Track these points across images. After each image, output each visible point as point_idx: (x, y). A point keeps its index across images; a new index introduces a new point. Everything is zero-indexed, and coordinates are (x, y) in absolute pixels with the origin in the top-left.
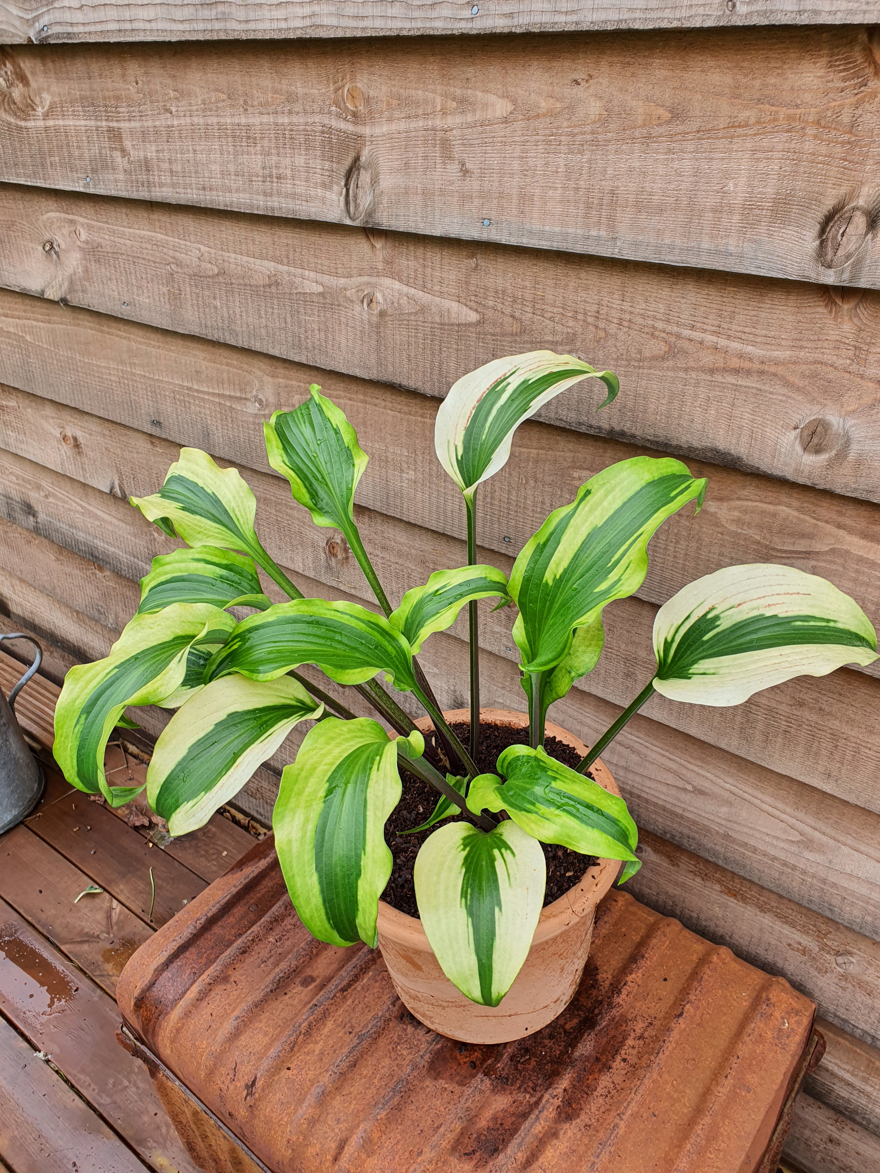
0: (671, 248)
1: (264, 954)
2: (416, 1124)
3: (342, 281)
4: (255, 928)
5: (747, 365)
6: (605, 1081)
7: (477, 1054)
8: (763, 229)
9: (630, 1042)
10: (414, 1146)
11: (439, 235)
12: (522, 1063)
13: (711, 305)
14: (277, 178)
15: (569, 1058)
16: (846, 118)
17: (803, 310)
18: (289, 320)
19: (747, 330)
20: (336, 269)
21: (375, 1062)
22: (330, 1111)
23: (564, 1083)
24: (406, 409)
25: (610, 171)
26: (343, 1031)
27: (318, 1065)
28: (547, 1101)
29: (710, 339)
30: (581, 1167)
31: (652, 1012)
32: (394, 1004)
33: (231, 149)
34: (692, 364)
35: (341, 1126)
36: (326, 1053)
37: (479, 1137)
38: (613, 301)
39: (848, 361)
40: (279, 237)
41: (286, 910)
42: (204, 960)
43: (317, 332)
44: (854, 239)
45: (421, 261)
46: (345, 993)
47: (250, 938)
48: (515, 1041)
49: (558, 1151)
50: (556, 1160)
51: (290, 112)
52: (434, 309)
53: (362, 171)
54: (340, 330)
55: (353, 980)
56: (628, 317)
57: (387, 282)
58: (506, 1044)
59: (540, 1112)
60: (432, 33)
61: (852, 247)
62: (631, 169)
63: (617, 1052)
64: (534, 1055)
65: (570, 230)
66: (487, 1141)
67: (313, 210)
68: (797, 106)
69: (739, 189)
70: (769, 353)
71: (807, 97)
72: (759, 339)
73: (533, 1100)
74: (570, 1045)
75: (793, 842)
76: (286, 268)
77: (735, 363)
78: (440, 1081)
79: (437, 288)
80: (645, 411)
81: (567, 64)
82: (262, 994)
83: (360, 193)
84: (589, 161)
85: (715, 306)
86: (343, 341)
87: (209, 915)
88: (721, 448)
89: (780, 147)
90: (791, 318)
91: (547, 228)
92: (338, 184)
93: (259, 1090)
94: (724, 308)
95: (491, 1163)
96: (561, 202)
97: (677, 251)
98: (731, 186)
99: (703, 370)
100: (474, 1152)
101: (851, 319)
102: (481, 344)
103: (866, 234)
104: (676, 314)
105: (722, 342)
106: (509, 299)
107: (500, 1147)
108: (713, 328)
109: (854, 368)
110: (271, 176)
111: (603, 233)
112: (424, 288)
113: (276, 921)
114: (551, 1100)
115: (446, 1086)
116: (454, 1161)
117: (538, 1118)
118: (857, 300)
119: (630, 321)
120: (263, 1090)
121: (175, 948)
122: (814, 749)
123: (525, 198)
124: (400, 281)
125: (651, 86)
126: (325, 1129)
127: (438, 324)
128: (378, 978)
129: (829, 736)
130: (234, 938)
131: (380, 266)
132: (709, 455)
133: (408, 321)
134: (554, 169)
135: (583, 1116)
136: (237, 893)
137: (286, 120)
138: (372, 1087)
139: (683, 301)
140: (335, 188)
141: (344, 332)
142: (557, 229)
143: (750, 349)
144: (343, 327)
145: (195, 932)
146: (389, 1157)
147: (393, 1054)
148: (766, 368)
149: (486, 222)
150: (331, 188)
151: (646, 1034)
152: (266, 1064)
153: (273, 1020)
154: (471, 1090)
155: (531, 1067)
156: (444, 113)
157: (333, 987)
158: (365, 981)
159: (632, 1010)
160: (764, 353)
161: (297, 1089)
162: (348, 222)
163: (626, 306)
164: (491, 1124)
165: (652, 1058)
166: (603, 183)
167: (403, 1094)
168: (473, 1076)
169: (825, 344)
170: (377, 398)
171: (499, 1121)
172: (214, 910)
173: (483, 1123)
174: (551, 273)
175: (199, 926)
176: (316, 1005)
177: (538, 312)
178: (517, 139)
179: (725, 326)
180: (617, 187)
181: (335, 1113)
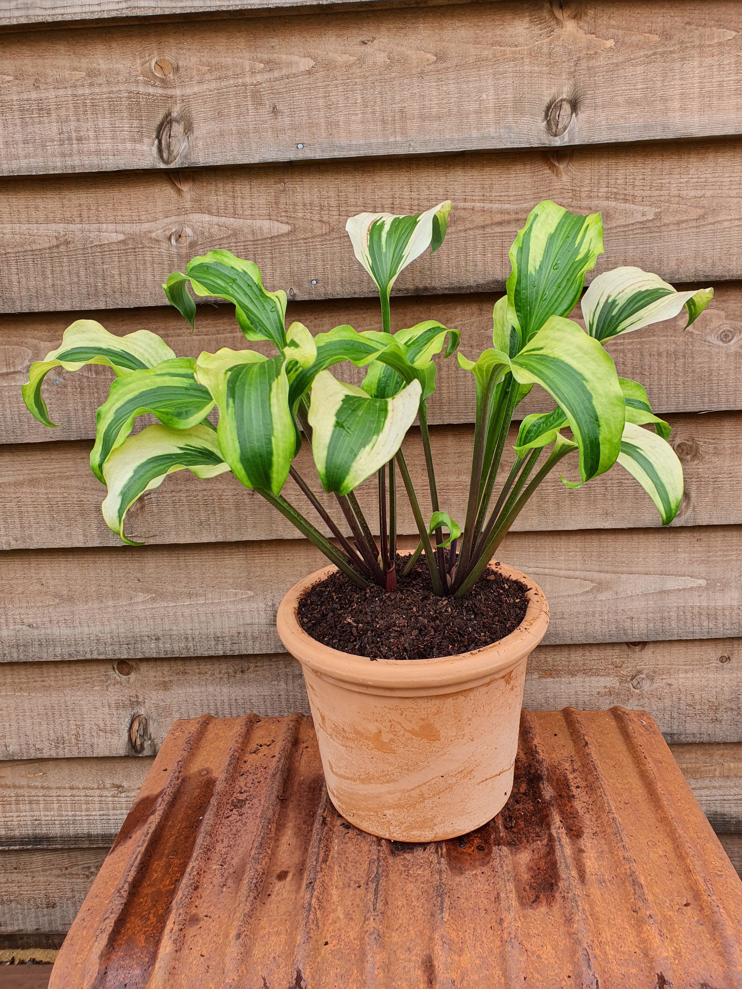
0: (451, 141)
1: (217, 880)
2: (477, 909)
3: (146, 226)
4: (193, 864)
5: (507, 217)
6: (578, 805)
7: (477, 841)
8: (510, 118)
9: (570, 776)
10: (490, 922)
11: (257, 162)
12: (515, 827)
13: (476, 182)
14: (77, 140)
15: (545, 803)
16: (545, 50)
17: (536, 173)
18: (82, 273)
19: (503, 194)
20: (139, 216)
21: (400, 892)
22: (395, 948)
23: (556, 819)
24: (213, 330)
25: (397, 98)
26: (351, 889)
27: (352, 924)
28: (557, 833)
29: (478, 205)
30: (617, 855)
31: (566, 754)
32: (379, 845)
33: (18, 122)
34: (469, 225)
35: (415, 952)
36: (351, 912)
37: (531, 886)
38: (403, 193)
39: (570, 200)
40: (70, 200)
41: (211, 837)
42: (153, 919)
43: (117, 277)
44: (565, 117)
45: (231, 193)
46: (328, 863)
47: (195, 873)
48: (498, 815)
49: (593, 859)
50: (596, 864)
51: (91, 85)
52: (246, 230)
53: (175, 125)
54: (145, 269)
55: (327, 851)
56: (416, 202)
57: (197, 217)
58: (493, 820)
59: (559, 841)
60: (249, 7)
61: (565, 122)
62: (413, 95)
63: (568, 786)
64: (517, 818)
65: (374, 141)
66: (539, 885)
67: (122, 161)
68: (516, 46)
69: (490, 97)
70: (520, 206)
71: (521, 40)
72: (512, 199)
73: (545, 842)
74: (536, 799)
75: (588, 592)
76: (79, 226)
77: (498, 218)
78: (467, 872)
79: (248, 212)
80: (440, 268)
81: (354, 31)
82: (248, 904)
83: (173, 141)
84: (380, 93)
85: (478, 182)
86: (149, 277)
87: (130, 879)
88: (500, 279)
89: (511, 69)
90: (530, 180)
91: (354, 142)
92: (149, 137)
93: (309, 979)
94: (485, 183)
95: (557, 895)
96: (362, 122)
97: (456, 142)
98: (484, 96)
99: (477, 228)
100: (538, 897)
101: (566, 174)
102: (294, 249)
103: (572, 114)
104: (452, 194)
105: (487, 206)
106: (317, 208)
107: (553, 881)
108: (479, 198)
109: (574, 203)
110: (70, 139)
111: (399, 139)
112: (235, 215)
113: (209, 850)
114: (559, 831)
115: (474, 872)
116: (530, 911)
117: (562, 846)
118: (567, 162)
119: (419, 205)
120: (313, 978)
121: (113, 924)
122: (592, 499)
123: (332, 125)
124: (210, 213)
125: (419, 41)
126: (402, 965)
127: (250, 241)
128: (347, 840)
129: (600, 482)
130: (173, 887)
131: (188, 205)
132: (492, 286)
133: (220, 245)
134: (353, 102)
135: (586, 831)
136: (146, 850)
137: (87, 91)
138: (417, 908)
139: (456, 183)
140: (146, 140)
141: (149, 270)
142: (362, 142)
143: (507, 206)
144: (149, 265)
145: (124, 901)
146: (478, 944)
147: (410, 879)
148: (520, 217)
149: (300, 146)
150: (141, 141)
151: (575, 767)
152: (300, 953)
153: (275, 920)
154: (498, 860)
155: (523, 826)
156: (253, 73)
157: (314, 863)
158: (336, 848)
159: (553, 760)
160: (517, 206)
161: (349, 954)
162: (162, 166)
163: (414, 195)
164: (531, 874)
165: (595, 773)
166: (394, 106)
167: (448, 894)
168: (490, 852)
169: (554, 192)
170: (180, 329)
171: (535, 868)
172: (133, 873)
173: (526, 877)
174: (351, 182)
175: (125, 894)
176: (311, 883)
177: (343, 213)
178: (320, 84)
179: (488, 194)
180: (405, 107)
181: (402, 947)
